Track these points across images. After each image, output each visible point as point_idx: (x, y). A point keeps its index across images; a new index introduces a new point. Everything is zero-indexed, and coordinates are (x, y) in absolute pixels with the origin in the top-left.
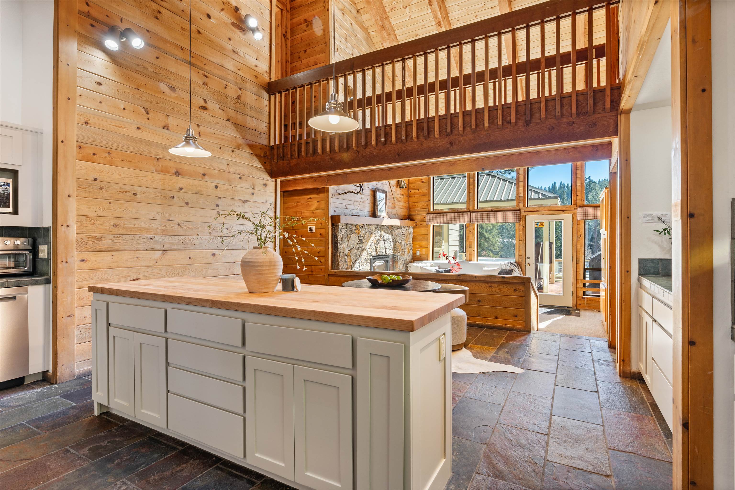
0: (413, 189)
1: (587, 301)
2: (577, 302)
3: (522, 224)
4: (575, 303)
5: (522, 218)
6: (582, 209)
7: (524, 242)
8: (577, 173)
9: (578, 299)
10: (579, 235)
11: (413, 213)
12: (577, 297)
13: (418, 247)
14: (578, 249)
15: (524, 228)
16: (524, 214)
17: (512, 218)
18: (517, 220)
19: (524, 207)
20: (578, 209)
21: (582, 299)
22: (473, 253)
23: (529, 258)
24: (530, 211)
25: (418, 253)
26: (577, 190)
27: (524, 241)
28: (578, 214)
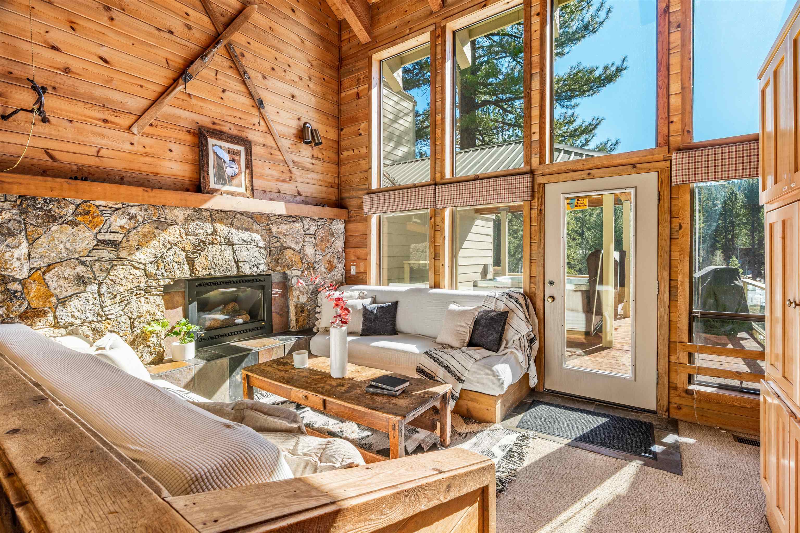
0: (346, 150)
1: (700, 401)
2: (672, 400)
3: (536, 205)
4: (665, 402)
5: (536, 190)
6: (686, 154)
7: (542, 247)
8: (671, 62)
9: (672, 392)
10: (675, 226)
11: (346, 195)
12: (672, 387)
13: (353, 258)
14: (673, 263)
15: (542, 213)
16: (540, 180)
17: (514, 191)
18: (526, 194)
19: (540, 163)
20: (674, 156)
21: (684, 394)
22: (441, 271)
23: (551, 283)
24: (554, 172)
25: (354, 271)
26: (671, 107)
27: (542, 244)
28: (674, 168)
